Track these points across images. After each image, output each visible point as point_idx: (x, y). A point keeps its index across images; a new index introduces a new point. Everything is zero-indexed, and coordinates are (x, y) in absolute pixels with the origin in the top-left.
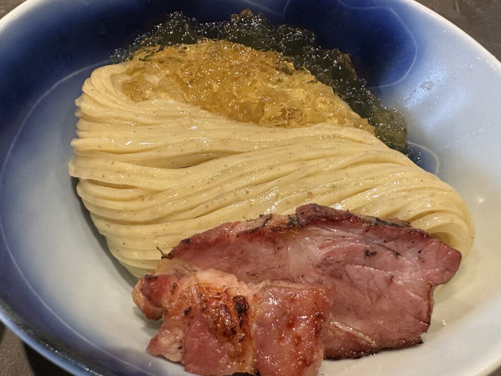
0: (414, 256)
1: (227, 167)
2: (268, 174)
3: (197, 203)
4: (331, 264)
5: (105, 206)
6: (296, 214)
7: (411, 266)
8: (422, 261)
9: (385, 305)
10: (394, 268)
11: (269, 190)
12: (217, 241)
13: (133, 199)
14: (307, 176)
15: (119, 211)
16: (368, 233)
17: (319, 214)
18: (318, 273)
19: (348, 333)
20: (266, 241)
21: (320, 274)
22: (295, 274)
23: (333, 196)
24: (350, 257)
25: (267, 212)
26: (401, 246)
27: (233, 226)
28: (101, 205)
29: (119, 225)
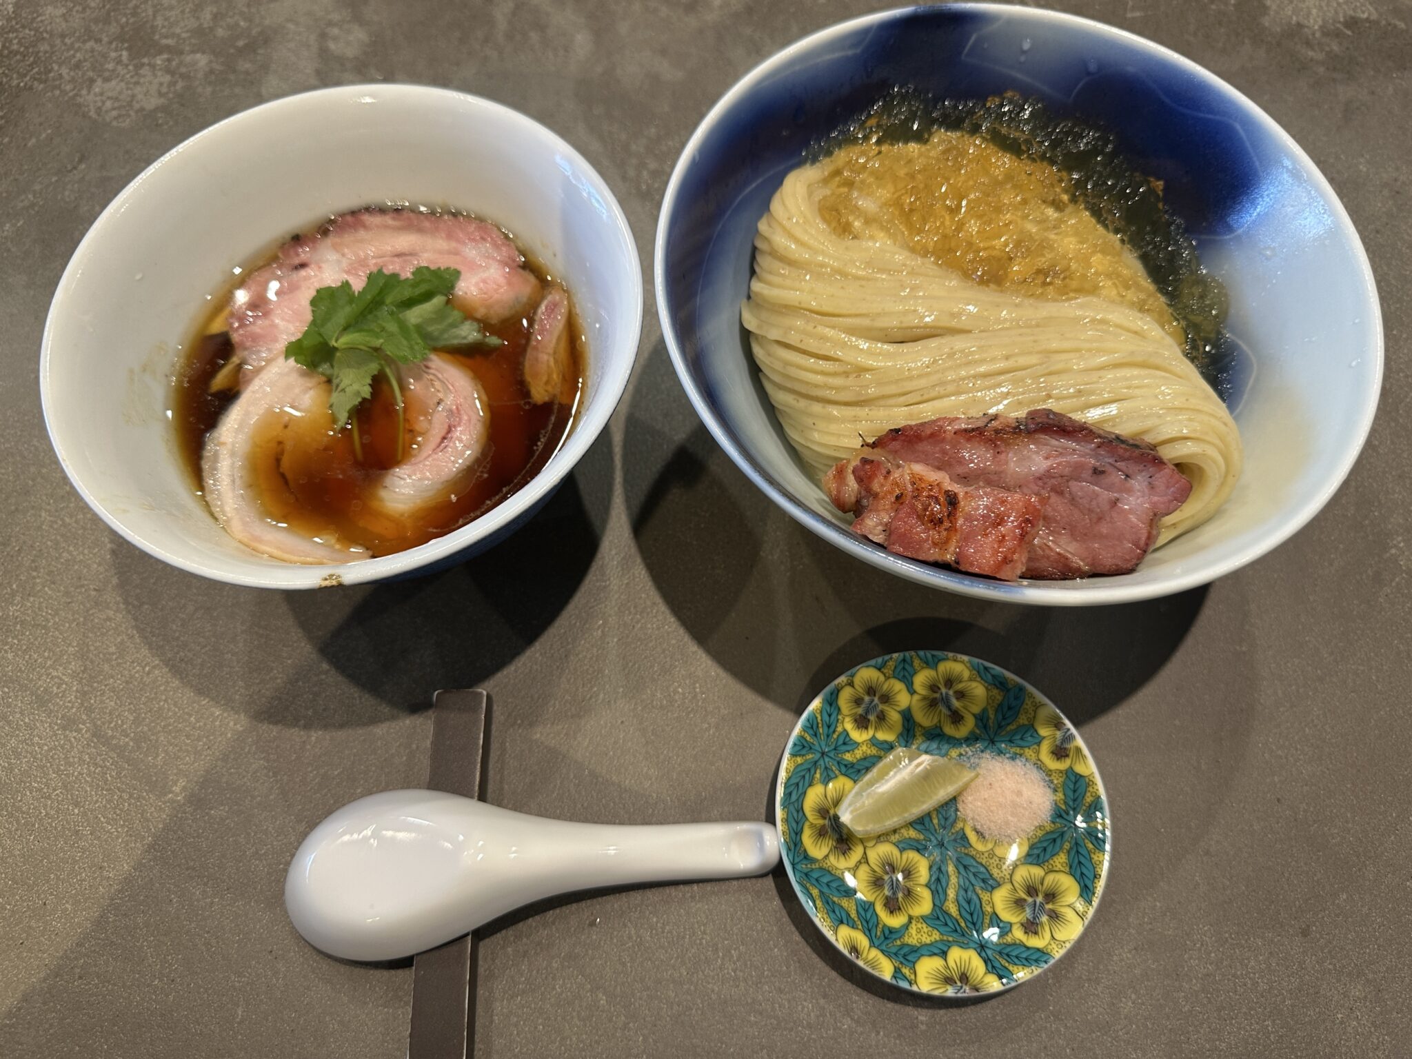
0: (1144, 481)
1: (954, 350)
2: (1001, 365)
3: (909, 389)
4: (1054, 477)
5: (800, 378)
6: (1026, 418)
7: (1139, 491)
8: (1152, 487)
9: (1104, 529)
10: (1120, 491)
11: (999, 385)
12: (932, 435)
13: (835, 374)
14: (1050, 374)
15: (816, 386)
16: (1099, 449)
17: (1051, 422)
18: (1037, 486)
19: (1059, 554)
20: (985, 443)
21: (1040, 487)
22: (1012, 483)
23: (1074, 402)
24: (1076, 473)
25: (992, 411)
26: (1132, 468)
27: (953, 421)
28: (792, 375)
29: (812, 402)
